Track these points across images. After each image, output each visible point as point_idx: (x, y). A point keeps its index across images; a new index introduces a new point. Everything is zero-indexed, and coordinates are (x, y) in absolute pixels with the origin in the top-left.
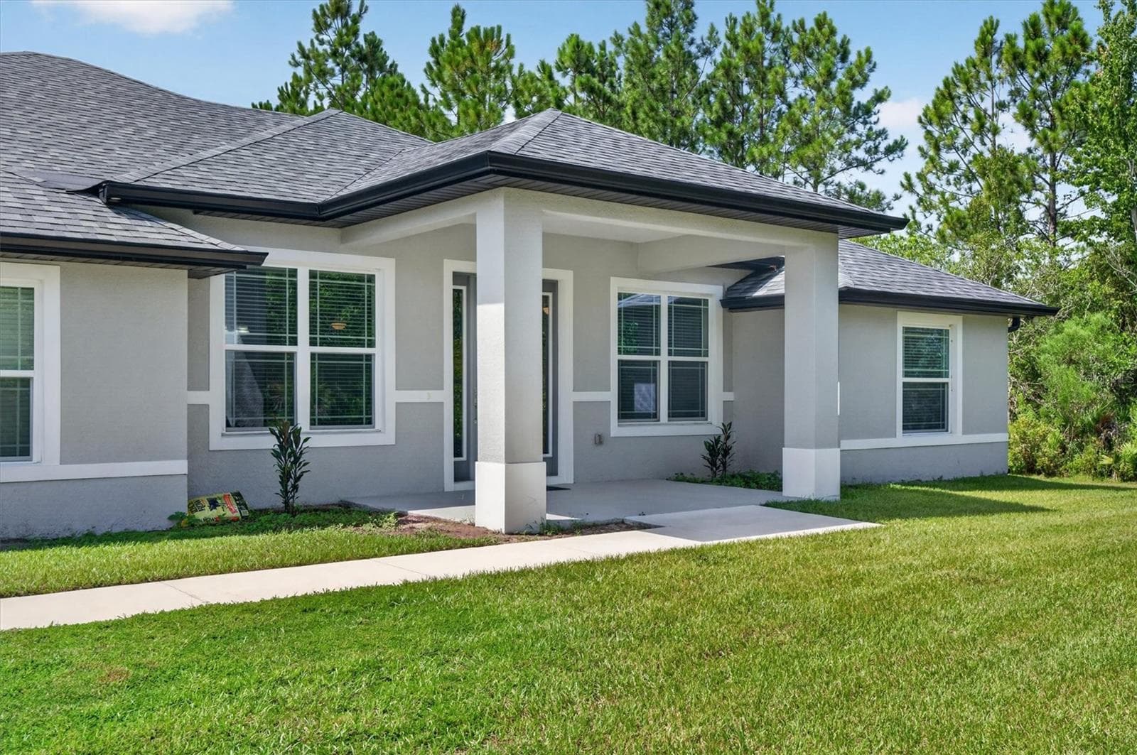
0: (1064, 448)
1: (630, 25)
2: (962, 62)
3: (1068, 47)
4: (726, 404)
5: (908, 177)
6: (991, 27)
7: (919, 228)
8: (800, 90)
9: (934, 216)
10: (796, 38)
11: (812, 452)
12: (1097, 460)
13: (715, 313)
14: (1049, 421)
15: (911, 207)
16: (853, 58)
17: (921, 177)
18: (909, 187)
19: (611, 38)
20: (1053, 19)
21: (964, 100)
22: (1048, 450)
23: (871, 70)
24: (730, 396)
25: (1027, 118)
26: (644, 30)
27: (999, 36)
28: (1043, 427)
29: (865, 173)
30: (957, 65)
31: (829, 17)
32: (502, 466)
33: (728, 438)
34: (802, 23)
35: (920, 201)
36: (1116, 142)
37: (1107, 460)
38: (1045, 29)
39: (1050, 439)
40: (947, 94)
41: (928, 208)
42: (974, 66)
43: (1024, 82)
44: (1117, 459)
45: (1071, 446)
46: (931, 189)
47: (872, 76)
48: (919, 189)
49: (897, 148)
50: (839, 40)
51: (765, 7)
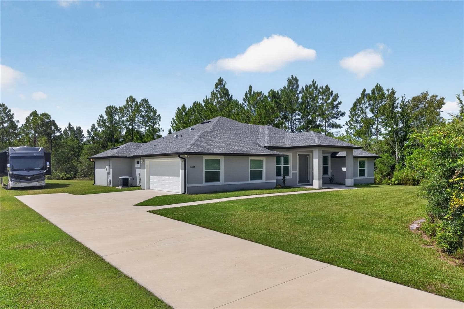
0: (381, 179)
1: (284, 86)
2: (358, 98)
3: (381, 97)
4: (331, 172)
5: (347, 122)
6: (364, 91)
7: (349, 133)
8: (321, 101)
9: (352, 130)
10: (321, 90)
11: (350, 179)
12: (387, 182)
13: (329, 159)
14: (378, 174)
15: (347, 128)
16: (334, 95)
17: (349, 121)
18: (347, 124)
19: (280, 90)
20: (377, 89)
21: (359, 106)
22: (378, 179)
23: (338, 98)
24: (332, 171)
25: (372, 111)
26: (287, 87)
27: (366, 93)
28: (377, 175)
29: (336, 120)
30: (357, 99)
31: (329, 86)
32: (318, 181)
33: (333, 177)
34: (322, 87)
35: (349, 127)
36: (391, 119)
37: (389, 182)
38: (376, 92)
39: (378, 178)
40: (355, 105)
41: (351, 129)
42: (361, 99)
43: (372, 102)
44: (391, 181)
45: (382, 179)
46: (351, 124)
47: (338, 99)
48: (349, 125)
49: (343, 114)
50: (331, 91)
51: (314, 83)
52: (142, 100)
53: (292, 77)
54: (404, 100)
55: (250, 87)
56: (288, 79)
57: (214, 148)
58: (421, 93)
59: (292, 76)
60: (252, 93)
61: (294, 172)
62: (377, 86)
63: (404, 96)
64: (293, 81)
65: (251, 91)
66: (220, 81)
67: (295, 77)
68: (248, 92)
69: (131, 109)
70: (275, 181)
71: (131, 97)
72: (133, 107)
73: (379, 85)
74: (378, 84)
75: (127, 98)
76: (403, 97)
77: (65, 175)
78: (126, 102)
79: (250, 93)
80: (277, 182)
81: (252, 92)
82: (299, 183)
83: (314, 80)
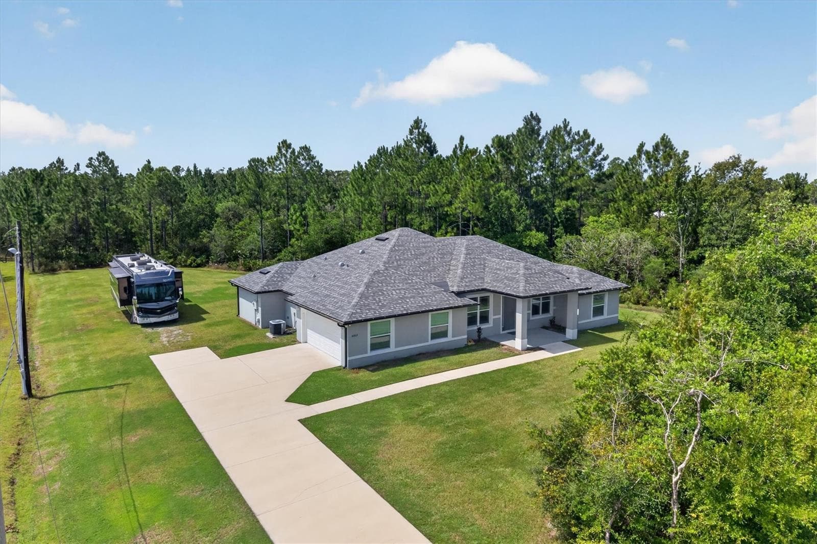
1: (517, 129)
2: (632, 156)
4: (554, 310)
6: (642, 145)
10: (576, 137)
16: (596, 146)
19: (511, 135)
20: (663, 144)
26: (522, 131)
27: (644, 149)
31: (588, 131)
32: (521, 340)
34: (579, 132)
38: (660, 148)
42: (636, 158)
47: (603, 152)
50: (591, 139)
51: (566, 124)
52: (301, 148)
53: (532, 114)
54: (698, 171)
55: (462, 139)
56: (525, 118)
57: (383, 306)
58: (730, 157)
59: (531, 112)
60: (464, 148)
61: (497, 317)
62: (663, 139)
63: (698, 165)
64: (532, 123)
65: (463, 144)
66: (417, 123)
67: (536, 115)
68: (458, 146)
69: (286, 161)
70: (466, 337)
71: (284, 142)
72: (288, 156)
73: (667, 136)
74: (664, 134)
75: (279, 144)
76: (696, 167)
77: (195, 260)
78: (277, 149)
79: (461, 150)
80: (468, 338)
81: (464, 146)
82: (503, 330)
83: (565, 120)
